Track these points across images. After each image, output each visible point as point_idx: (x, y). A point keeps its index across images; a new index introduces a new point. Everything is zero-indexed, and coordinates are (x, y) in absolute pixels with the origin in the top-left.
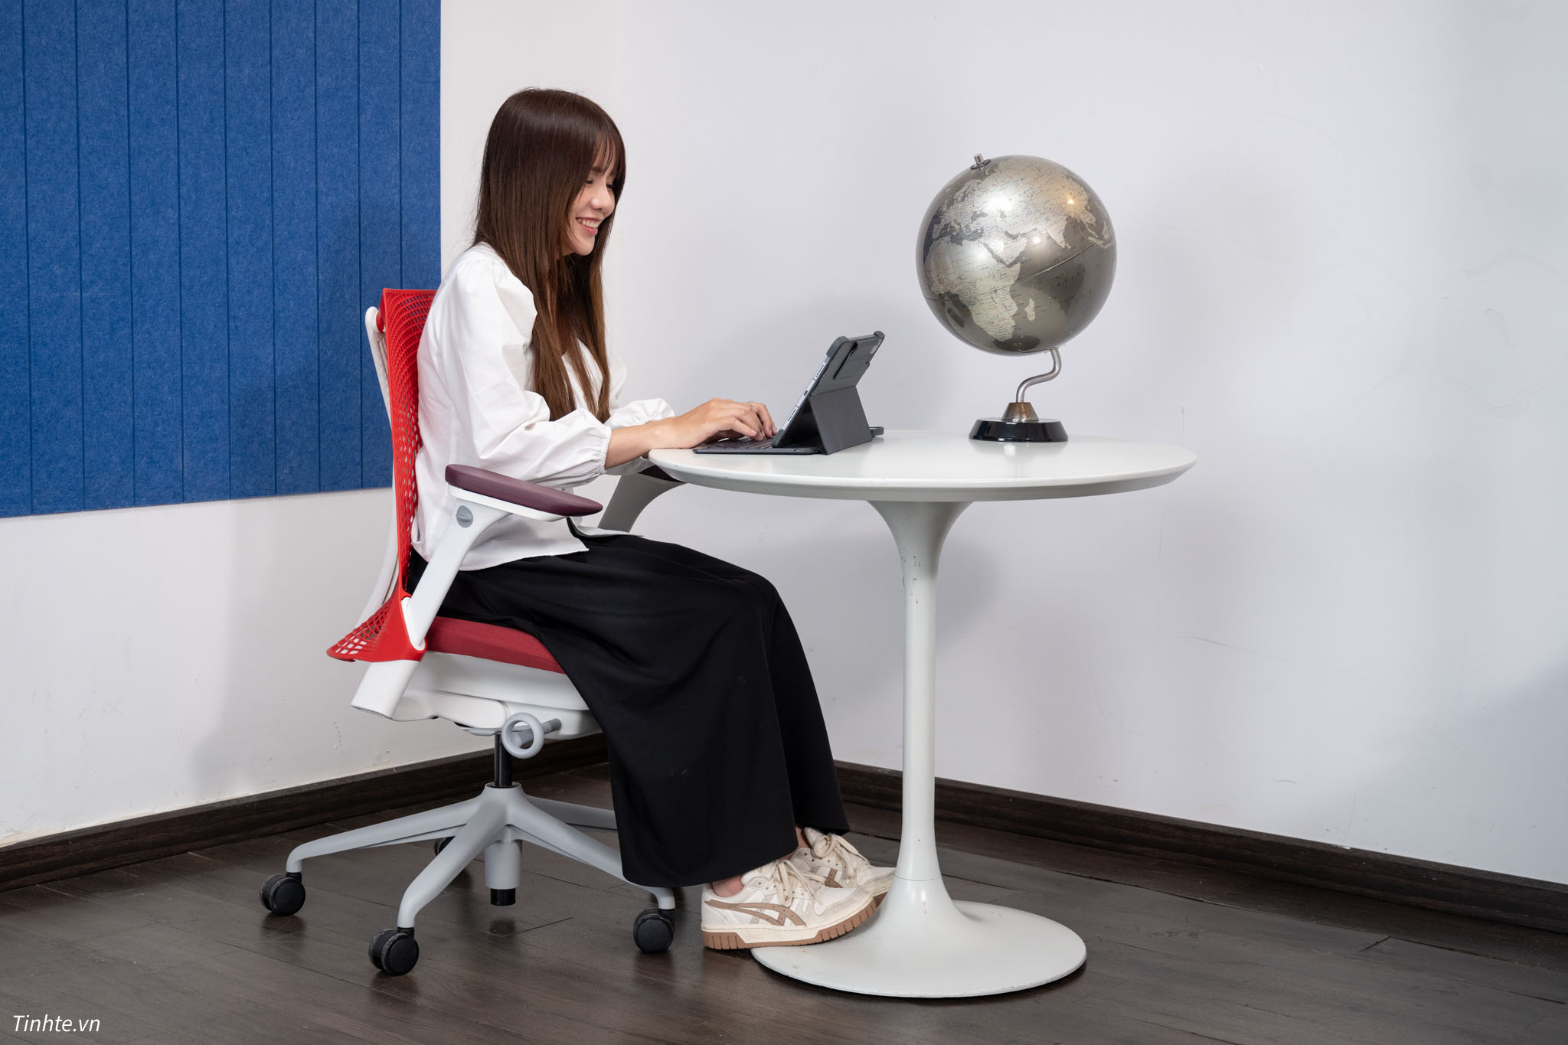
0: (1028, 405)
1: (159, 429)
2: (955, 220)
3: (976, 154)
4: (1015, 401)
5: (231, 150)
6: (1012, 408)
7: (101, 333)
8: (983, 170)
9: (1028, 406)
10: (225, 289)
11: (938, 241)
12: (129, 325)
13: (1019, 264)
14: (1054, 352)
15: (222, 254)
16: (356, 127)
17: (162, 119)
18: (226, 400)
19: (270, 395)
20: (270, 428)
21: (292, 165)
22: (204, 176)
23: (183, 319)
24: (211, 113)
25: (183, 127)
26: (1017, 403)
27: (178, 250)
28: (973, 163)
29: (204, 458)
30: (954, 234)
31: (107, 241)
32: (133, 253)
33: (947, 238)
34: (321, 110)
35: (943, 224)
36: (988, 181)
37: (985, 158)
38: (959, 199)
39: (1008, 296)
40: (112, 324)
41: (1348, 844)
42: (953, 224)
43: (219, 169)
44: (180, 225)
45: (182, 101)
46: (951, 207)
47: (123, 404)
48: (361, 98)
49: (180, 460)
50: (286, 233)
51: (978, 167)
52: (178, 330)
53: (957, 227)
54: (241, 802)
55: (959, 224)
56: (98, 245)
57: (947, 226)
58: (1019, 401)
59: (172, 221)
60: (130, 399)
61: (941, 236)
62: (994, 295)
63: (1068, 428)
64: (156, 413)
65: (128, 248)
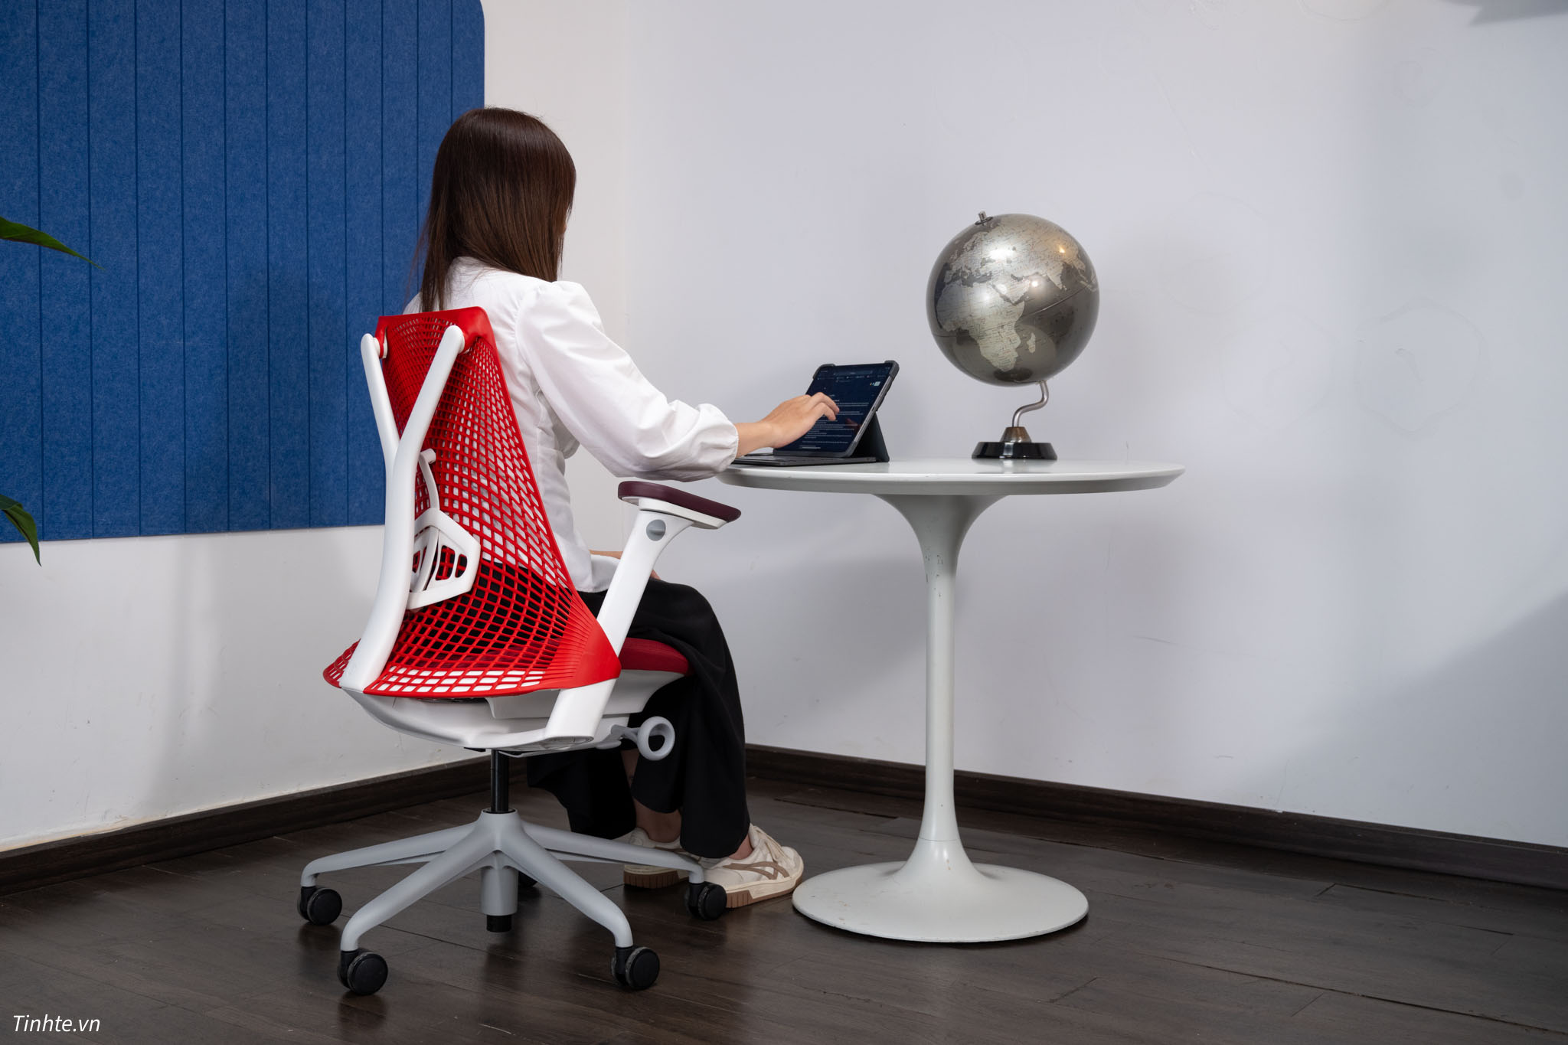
0: (1022, 429)
1: (249, 464)
2: (966, 267)
3: (980, 211)
4: (1011, 426)
5: (312, 225)
6: (1010, 432)
7: (201, 378)
8: (987, 225)
9: (1022, 431)
10: (306, 345)
11: (951, 284)
12: (225, 371)
13: (1023, 302)
14: (1043, 384)
15: (304, 314)
16: (415, 212)
17: (254, 195)
18: (306, 441)
19: (343, 438)
20: (343, 467)
21: (363, 242)
22: (289, 246)
23: (271, 369)
24: (295, 192)
25: (272, 202)
26: (1013, 427)
27: (266, 309)
28: (978, 219)
29: (288, 490)
30: (966, 277)
31: (207, 298)
32: (229, 310)
33: (959, 282)
34: (387, 196)
35: (954, 269)
36: (993, 233)
37: (988, 215)
38: (969, 248)
39: (1013, 331)
40: (210, 370)
41: (1280, 809)
42: (964, 269)
43: (302, 240)
44: (268, 287)
45: (271, 181)
46: (962, 256)
47: (219, 441)
48: (420, 188)
49: (267, 492)
50: (357, 299)
51: (982, 222)
52: (266, 378)
53: (968, 271)
54: (318, 793)
55: (970, 269)
56: (199, 301)
57: (958, 271)
58: (1015, 425)
59: (262, 284)
60: (225, 438)
61: (954, 280)
62: (1001, 330)
63: (1057, 449)
64: (247, 450)
65: (224, 305)
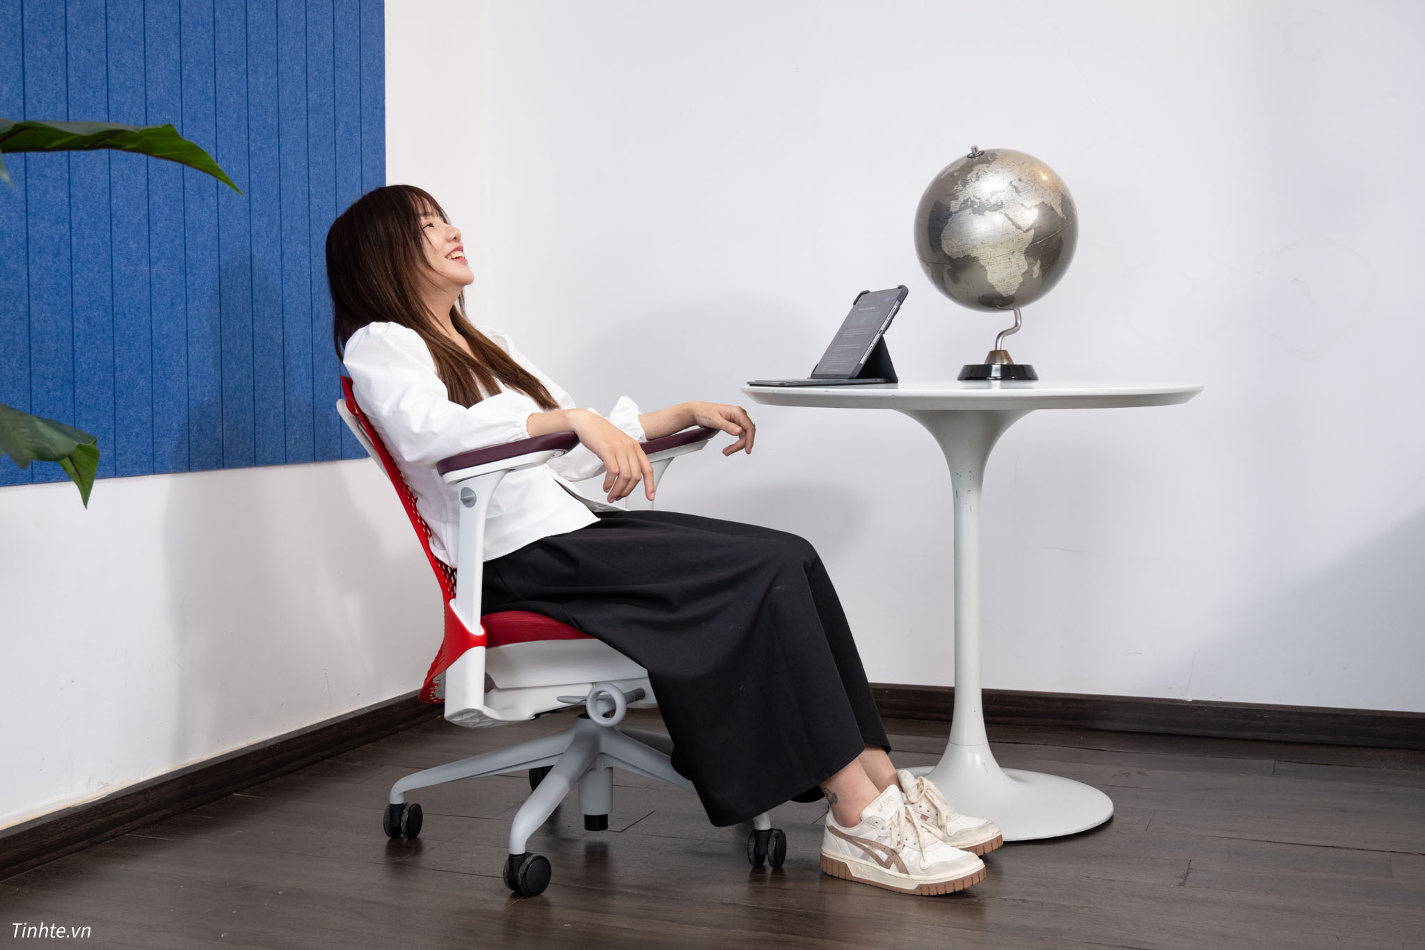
0: (1005, 352)
1: (206, 399)
2: (976, 197)
3: (973, 145)
4: (994, 349)
5: (252, 149)
6: (994, 355)
7: (164, 307)
8: (978, 159)
9: (1005, 354)
10: (249, 274)
11: (958, 214)
12: (184, 301)
13: (1033, 230)
14: (1018, 311)
15: (247, 242)
16: (333, 140)
17: (205, 114)
18: (252, 376)
19: (281, 373)
20: (281, 403)
21: (293, 168)
22: (234, 169)
23: (222, 300)
24: (238, 113)
25: (220, 123)
26: (996, 350)
27: (217, 235)
28: (970, 152)
29: (237, 428)
30: (976, 206)
31: (168, 222)
32: (187, 235)
33: (969, 211)
34: (311, 122)
35: (961, 199)
36: (994, 165)
37: (980, 149)
38: (973, 180)
39: (1023, 257)
40: (172, 299)
41: (1189, 698)
42: (972, 199)
43: (244, 165)
44: (218, 213)
45: (218, 100)
46: (967, 186)
47: (181, 375)
48: (336, 115)
49: (220, 429)
50: (289, 228)
51: (974, 157)
52: (218, 309)
53: (977, 201)
54: (268, 745)
55: (979, 199)
56: (162, 225)
57: (966, 201)
58: (998, 349)
59: (213, 208)
60: (186, 371)
61: (961, 209)
62: (1011, 256)
63: (1037, 370)
64: (203, 384)
65: (182, 230)
